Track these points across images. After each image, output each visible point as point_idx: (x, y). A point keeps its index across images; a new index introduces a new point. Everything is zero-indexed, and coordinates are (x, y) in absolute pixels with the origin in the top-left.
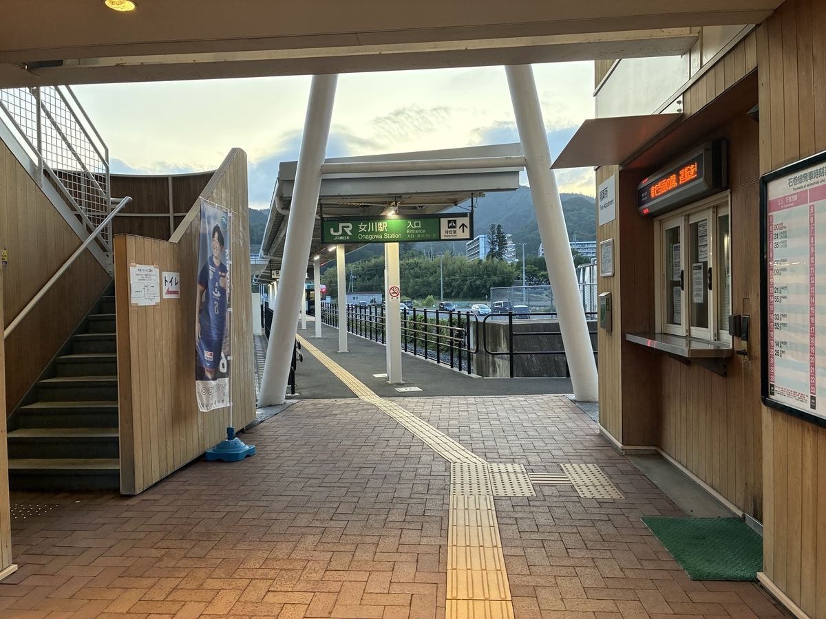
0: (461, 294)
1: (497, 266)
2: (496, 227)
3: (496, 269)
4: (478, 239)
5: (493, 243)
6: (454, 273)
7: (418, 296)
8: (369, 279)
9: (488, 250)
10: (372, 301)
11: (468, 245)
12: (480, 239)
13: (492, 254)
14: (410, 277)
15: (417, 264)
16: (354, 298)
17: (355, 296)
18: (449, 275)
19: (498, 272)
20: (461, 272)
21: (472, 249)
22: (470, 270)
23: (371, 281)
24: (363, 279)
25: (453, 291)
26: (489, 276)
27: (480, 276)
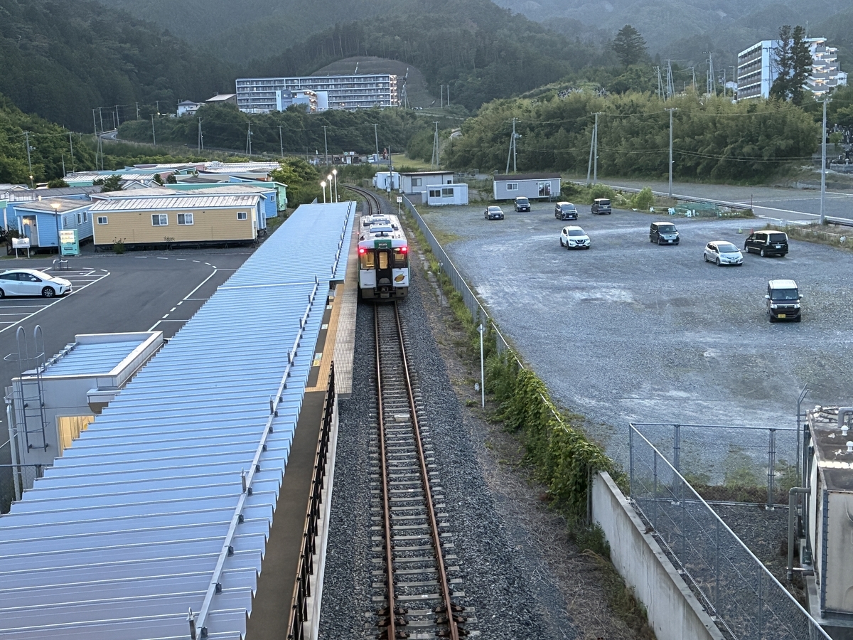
0: (714, 171)
1: (785, 117)
2: (792, 31)
3: (784, 122)
4: (760, 48)
5: (784, 62)
6: (701, 129)
7: (634, 171)
8: (548, 136)
9: (776, 76)
10: (541, 192)
11: (742, 57)
12: (764, 51)
13: (779, 88)
14: (622, 133)
15: (635, 108)
16: (510, 187)
17: (512, 182)
18: (692, 134)
19: (786, 129)
20: (715, 127)
21: (749, 65)
22: (732, 123)
23: (551, 140)
24: (538, 135)
25: (698, 164)
26: (768, 137)
27: (752, 139)
